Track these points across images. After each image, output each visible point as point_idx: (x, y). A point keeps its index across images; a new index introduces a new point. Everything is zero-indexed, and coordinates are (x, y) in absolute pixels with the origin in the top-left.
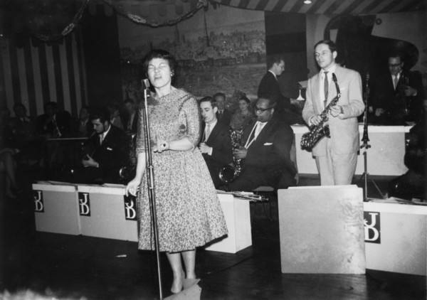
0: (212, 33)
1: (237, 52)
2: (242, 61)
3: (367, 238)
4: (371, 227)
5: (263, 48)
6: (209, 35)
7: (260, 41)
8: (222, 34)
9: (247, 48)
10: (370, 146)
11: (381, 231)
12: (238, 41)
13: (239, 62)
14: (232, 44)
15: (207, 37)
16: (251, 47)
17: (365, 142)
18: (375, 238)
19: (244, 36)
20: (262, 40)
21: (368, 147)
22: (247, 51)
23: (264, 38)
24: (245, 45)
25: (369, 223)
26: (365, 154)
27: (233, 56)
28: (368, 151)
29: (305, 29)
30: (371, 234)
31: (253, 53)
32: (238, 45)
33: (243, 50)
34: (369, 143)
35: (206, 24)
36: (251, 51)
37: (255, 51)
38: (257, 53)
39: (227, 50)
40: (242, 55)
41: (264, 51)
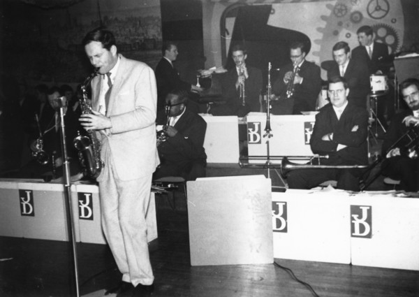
0: (106, 18)
1: (132, 38)
2: (137, 47)
3: (275, 228)
4: (279, 216)
5: (159, 34)
6: (102, 19)
7: (156, 27)
8: (116, 19)
9: (143, 34)
10: (272, 136)
11: (288, 221)
12: (133, 27)
13: (134, 49)
14: (128, 29)
15: (101, 21)
16: (147, 33)
17: (268, 132)
18: (282, 227)
19: (140, 22)
20: (158, 26)
21: (270, 136)
22: (142, 37)
23: (160, 24)
24: (141, 31)
25: (277, 213)
26: (268, 143)
27: (128, 42)
28: (271, 140)
29: (201, 15)
30: (279, 223)
31: (149, 39)
32: (133, 30)
33: (139, 35)
34: (271, 132)
35: (99, 8)
36: (147, 37)
37: (151, 38)
38: (153, 39)
39: (122, 36)
40: (137, 41)
41: (160, 38)
